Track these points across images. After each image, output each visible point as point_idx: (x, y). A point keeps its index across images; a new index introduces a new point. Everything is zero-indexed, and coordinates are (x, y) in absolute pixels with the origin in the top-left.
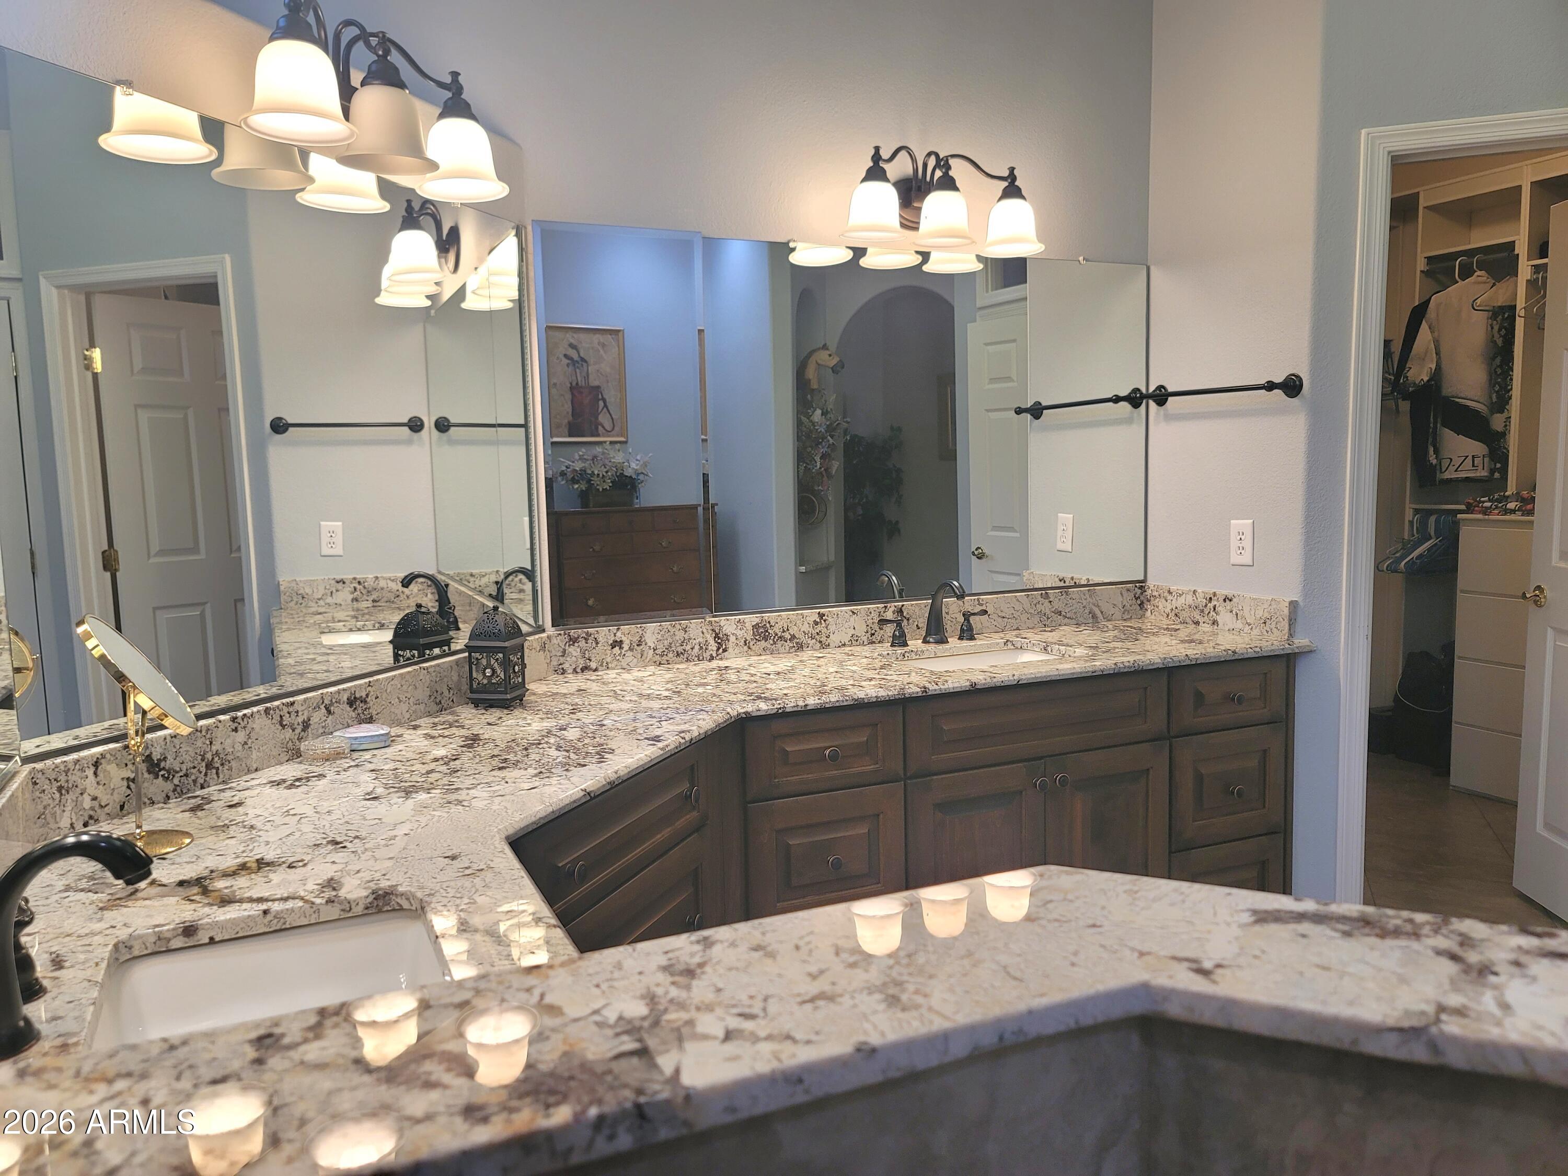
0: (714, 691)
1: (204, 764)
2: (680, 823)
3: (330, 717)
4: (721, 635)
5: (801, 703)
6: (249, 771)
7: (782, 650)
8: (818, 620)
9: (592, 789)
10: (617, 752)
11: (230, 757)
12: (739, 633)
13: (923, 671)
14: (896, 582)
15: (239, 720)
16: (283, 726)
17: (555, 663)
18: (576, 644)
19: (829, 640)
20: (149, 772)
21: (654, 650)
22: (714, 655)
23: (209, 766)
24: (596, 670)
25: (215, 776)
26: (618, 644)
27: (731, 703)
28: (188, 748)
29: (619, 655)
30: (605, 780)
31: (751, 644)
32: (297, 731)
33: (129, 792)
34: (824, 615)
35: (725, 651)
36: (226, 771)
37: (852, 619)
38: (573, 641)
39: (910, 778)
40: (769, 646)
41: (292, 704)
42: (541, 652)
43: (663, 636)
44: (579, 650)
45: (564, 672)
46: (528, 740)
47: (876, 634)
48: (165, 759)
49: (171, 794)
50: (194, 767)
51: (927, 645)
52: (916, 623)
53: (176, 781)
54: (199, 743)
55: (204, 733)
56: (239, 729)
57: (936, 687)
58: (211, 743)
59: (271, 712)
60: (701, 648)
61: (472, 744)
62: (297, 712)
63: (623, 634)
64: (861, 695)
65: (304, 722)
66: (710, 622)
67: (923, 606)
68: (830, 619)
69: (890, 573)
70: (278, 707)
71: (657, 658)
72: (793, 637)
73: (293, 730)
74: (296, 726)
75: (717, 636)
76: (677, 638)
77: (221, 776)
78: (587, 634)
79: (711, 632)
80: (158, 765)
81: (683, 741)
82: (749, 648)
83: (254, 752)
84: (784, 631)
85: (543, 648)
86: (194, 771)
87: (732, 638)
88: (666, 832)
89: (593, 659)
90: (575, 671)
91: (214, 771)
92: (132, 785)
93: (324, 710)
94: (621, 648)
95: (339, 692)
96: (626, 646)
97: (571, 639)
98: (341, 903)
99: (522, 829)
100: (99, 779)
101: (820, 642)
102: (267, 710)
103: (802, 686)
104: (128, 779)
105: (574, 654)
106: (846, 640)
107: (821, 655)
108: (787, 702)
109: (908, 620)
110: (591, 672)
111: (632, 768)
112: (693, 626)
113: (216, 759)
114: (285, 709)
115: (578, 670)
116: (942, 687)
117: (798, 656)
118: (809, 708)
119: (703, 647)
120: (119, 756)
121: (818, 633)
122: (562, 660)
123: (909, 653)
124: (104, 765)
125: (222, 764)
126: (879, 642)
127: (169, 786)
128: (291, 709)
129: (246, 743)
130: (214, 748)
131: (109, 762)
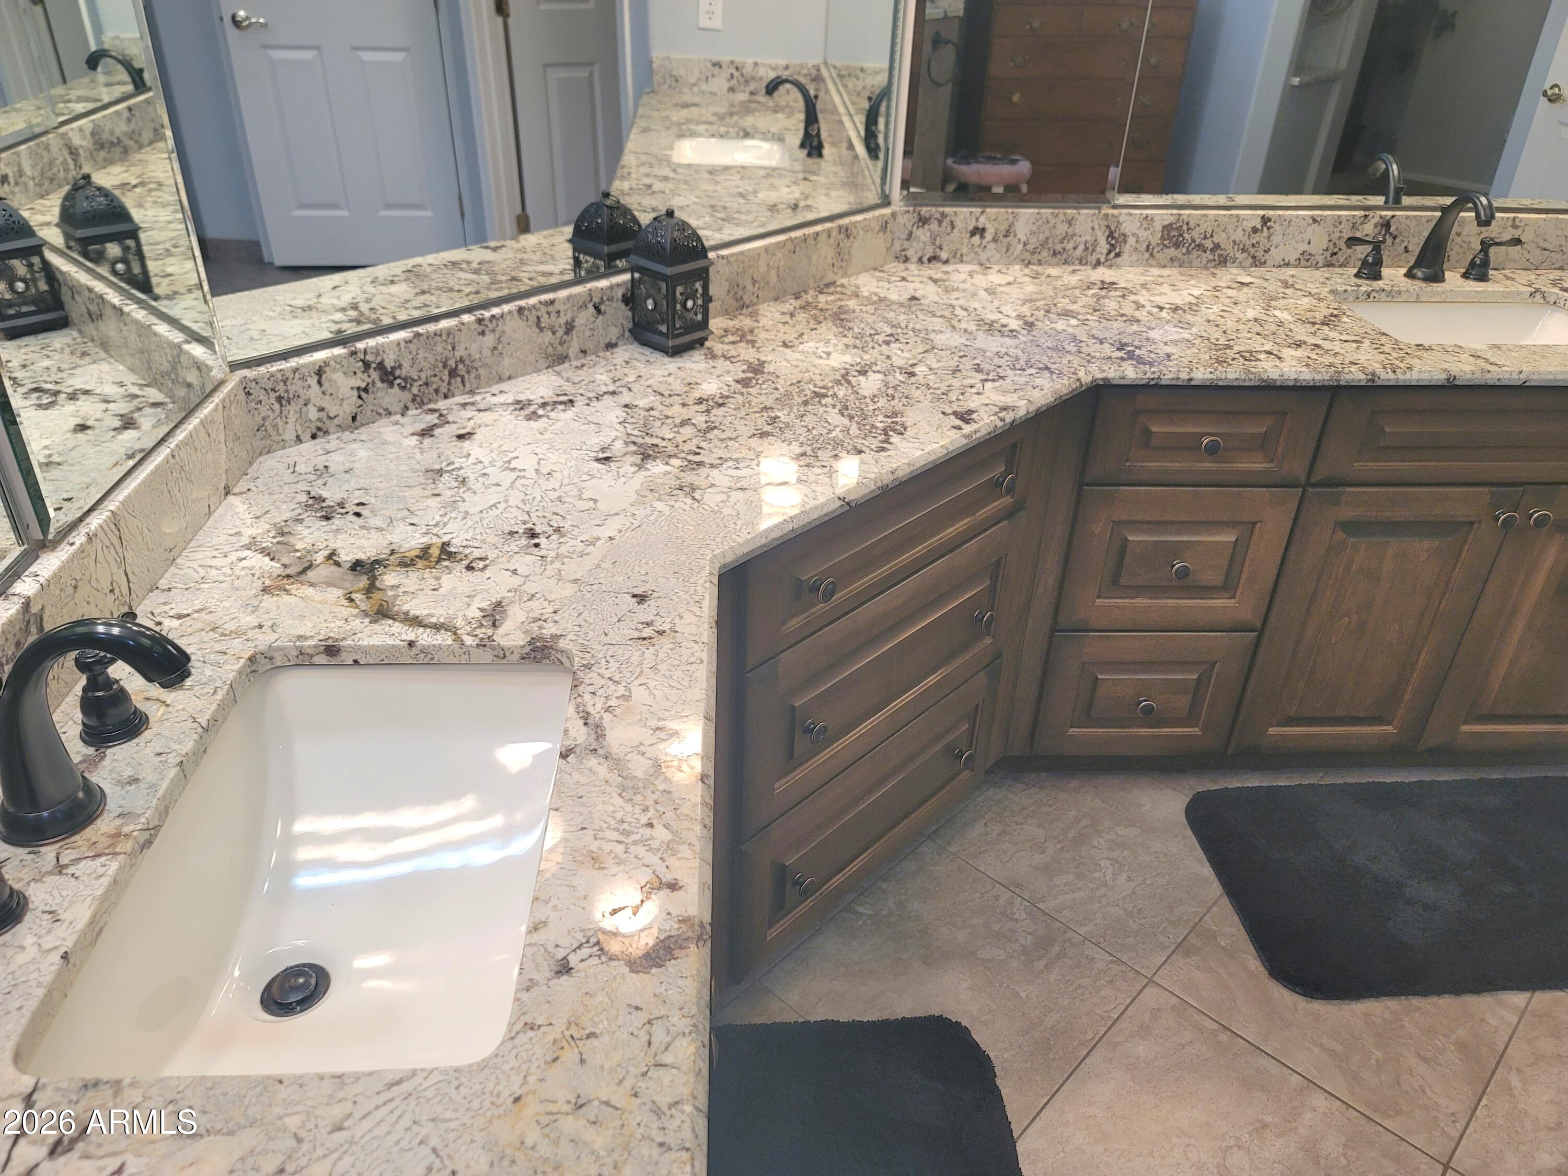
0: (1077, 332)
1: (446, 372)
2: (983, 513)
3: (601, 317)
4: (1116, 235)
5: (1184, 376)
6: (501, 379)
7: (1196, 263)
8: (1259, 227)
9: (853, 497)
10: (910, 432)
11: (476, 364)
12: (1143, 234)
13: (1384, 339)
14: (1396, 173)
15: (487, 322)
16: (541, 329)
17: (897, 247)
18: (926, 227)
19: (1267, 256)
20: (383, 381)
21: (1025, 245)
22: (1102, 260)
23: (453, 373)
24: (946, 262)
25: (460, 385)
26: (979, 231)
27: (1090, 358)
28: (427, 355)
29: (979, 246)
30: (876, 483)
31: (1156, 250)
32: (558, 335)
33: (360, 402)
34: (1270, 220)
35: (1118, 255)
36: (473, 380)
37: (1310, 230)
38: (923, 221)
39: (1314, 485)
40: (1180, 256)
41: (552, 302)
42: (881, 235)
43: (1039, 227)
44: (928, 234)
45: (906, 260)
46: (815, 386)
47: (1340, 253)
48: (400, 366)
49: (410, 404)
50: (435, 376)
51: (1410, 281)
52: (1404, 244)
53: (415, 390)
54: (439, 349)
55: (444, 337)
56: (487, 332)
57: (1391, 376)
58: (453, 348)
59: (526, 312)
60: (1087, 249)
61: (750, 379)
62: (558, 312)
63: (989, 219)
64: (1274, 374)
65: (567, 323)
66: (1107, 215)
67: (1424, 220)
68: (1277, 227)
69: (1391, 158)
70: (534, 306)
71: (1027, 256)
72: (1217, 246)
73: (554, 333)
74: (557, 328)
75: (1111, 235)
76: (1058, 232)
77: (468, 385)
78: (944, 215)
79: (1104, 228)
80: (392, 373)
81: (1000, 424)
82: (1152, 255)
83: (506, 358)
84: (1205, 238)
85: (884, 227)
86: (434, 379)
87: (1131, 241)
88: (962, 524)
89: (945, 248)
90: (920, 260)
91: (459, 379)
92: (363, 395)
93: (591, 309)
94: (982, 237)
95: (611, 288)
96: (989, 236)
97: (920, 219)
98: (494, 648)
99: (744, 555)
100: (324, 388)
101: (1254, 257)
102: (521, 310)
103: (1197, 341)
104: (358, 389)
105: (923, 238)
106: (1292, 257)
107: (1247, 279)
108: (1165, 370)
109: (1395, 238)
110: (939, 265)
111: (918, 465)
112: (1081, 218)
113: (461, 366)
114: (543, 310)
115: (925, 259)
116: (1401, 377)
117: (1214, 275)
118: (1193, 383)
119: (1090, 248)
120: (345, 362)
121: (1253, 245)
122: (906, 244)
123: (1377, 292)
124: (328, 374)
125: (468, 372)
126: (1341, 266)
127: (406, 396)
128: (551, 309)
129: (495, 348)
130: (457, 354)
131: (334, 370)
